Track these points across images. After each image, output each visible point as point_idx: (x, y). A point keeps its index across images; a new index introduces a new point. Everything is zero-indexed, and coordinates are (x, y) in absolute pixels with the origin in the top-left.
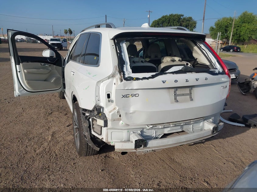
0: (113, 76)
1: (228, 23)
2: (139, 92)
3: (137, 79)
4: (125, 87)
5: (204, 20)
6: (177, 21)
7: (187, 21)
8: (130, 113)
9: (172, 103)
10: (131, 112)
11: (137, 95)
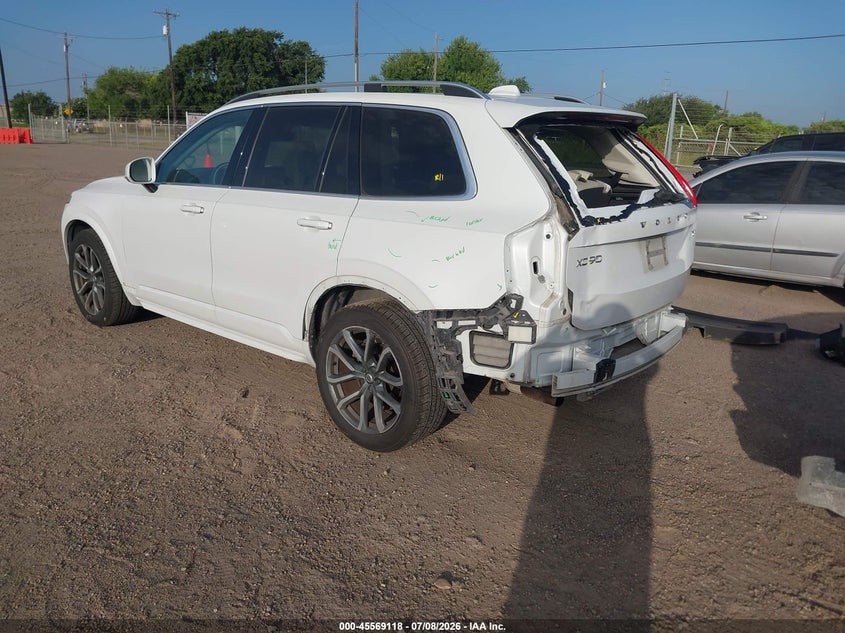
0: (547, 217)
1: (419, 67)
2: (600, 251)
3: (603, 221)
4: (585, 241)
5: (357, 54)
6: (265, 54)
7: (295, 54)
8: (588, 303)
9: (645, 272)
10: (589, 299)
11: (599, 259)
